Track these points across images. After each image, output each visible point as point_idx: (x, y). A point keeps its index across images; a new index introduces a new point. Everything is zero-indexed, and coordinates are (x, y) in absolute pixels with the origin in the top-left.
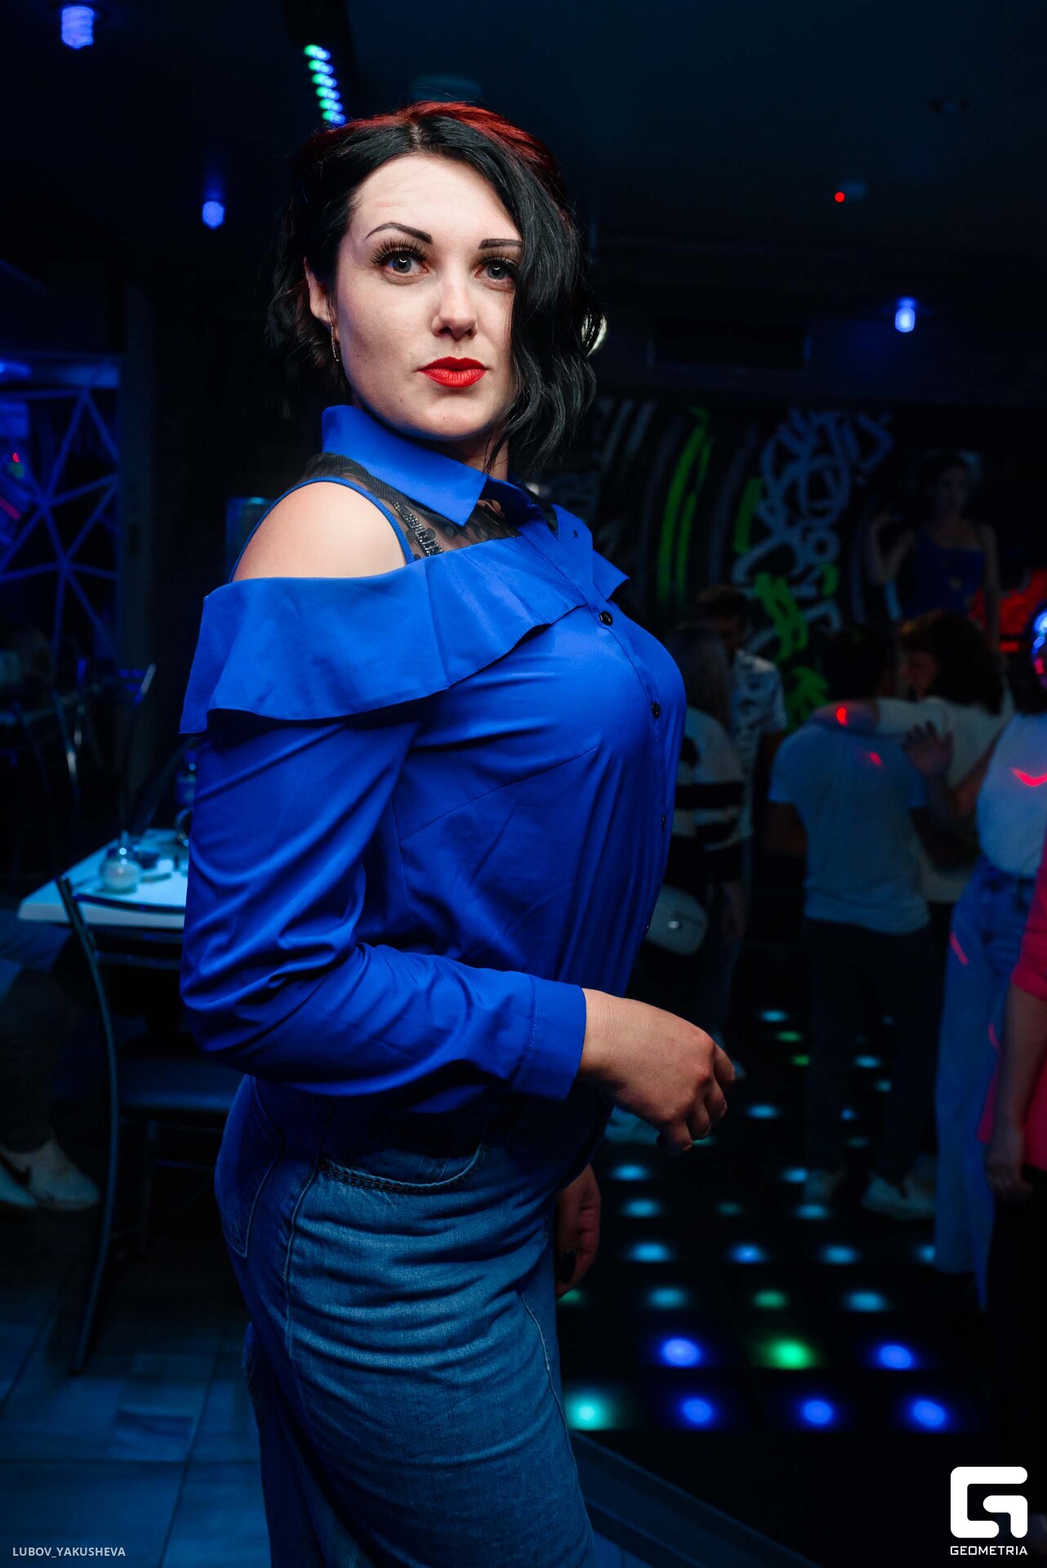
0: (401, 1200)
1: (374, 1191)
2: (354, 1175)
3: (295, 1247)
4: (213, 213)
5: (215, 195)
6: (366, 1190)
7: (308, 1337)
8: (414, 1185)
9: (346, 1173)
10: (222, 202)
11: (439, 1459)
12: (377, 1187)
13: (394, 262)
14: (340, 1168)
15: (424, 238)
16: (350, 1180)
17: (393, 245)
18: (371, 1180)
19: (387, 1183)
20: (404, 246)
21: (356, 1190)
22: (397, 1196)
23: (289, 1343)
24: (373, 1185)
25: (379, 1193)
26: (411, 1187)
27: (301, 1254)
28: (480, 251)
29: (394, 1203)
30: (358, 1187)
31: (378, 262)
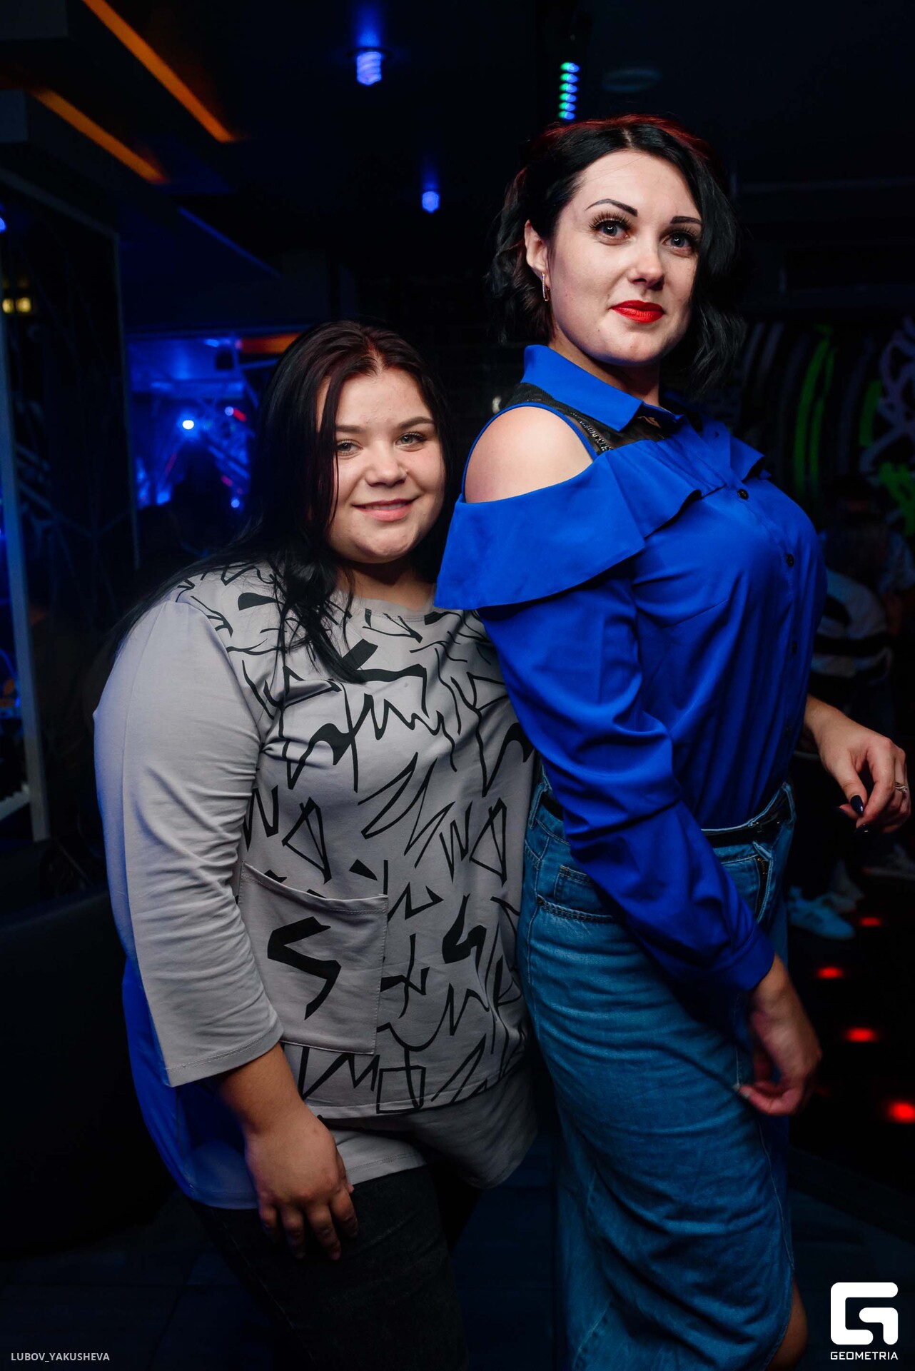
0: (594, 927)
1: (574, 921)
2: (558, 908)
3: (531, 960)
4: (430, 201)
5: (431, 186)
6: (569, 920)
7: (547, 1026)
8: (599, 916)
9: (553, 907)
10: (438, 191)
11: (634, 1128)
12: (575, 917)
13: (604, 229)
14: (549, 903)
15: (632, 212)
16: (557, 912)
17: (608, 216)
18: (570, 912)
19: (581, 914)
20: (616, 217)
21: (562, 919)
22: (591, 924)
23: (538, 1030)
24: (572, 916)
25: (578, 922)
26: (598, 917)
27: (535, 966)
28: (672, 225)
29: (589, 929)
30: (564, 918)
31: (594, 227)
